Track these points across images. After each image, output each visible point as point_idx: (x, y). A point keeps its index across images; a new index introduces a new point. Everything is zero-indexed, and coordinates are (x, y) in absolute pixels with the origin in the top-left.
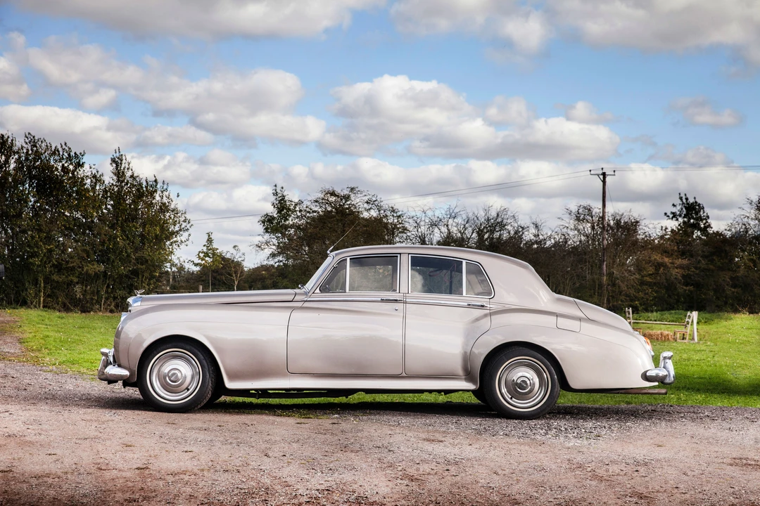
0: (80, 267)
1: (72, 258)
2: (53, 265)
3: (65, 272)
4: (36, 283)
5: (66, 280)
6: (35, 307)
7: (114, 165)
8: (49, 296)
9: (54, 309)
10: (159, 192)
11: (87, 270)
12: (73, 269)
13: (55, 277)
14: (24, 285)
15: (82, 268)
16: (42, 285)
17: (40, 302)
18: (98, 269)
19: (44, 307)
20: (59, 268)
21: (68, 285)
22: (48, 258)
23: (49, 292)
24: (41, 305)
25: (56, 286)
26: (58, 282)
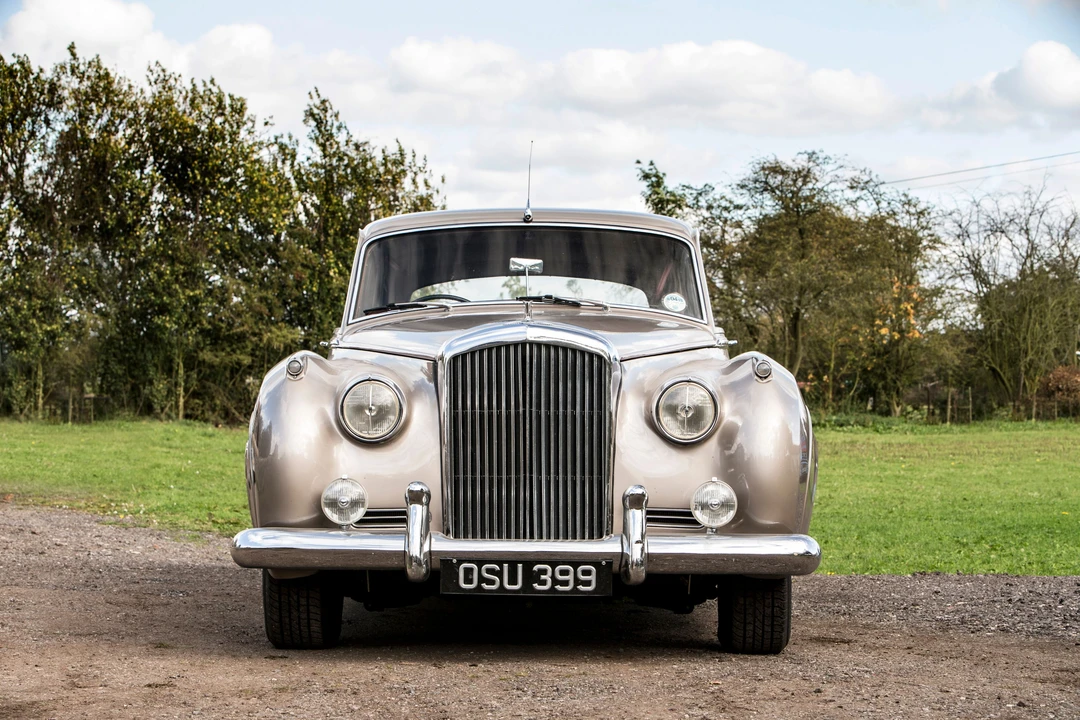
0: (254, 334)
1: (239, 315)
2: (202, 331)
3: (225, 344)
4: (169, 370)
5: (227, 360)
6: (169, 417)
7: (313, 123)
8: (195, 395)
9: (206, 421)
10: (410, 175)
11: (270, 340)
12: (242, 337)
13: (207, 355)
14: (145, 372)
15: (259, 335)
16: (181, 372)
17: (177, 407)
18: (290, 337)
19: (187, 416)
20: (214, 337)
21: (232, 372)
22: (191, 315)
23: (194, 385)
24: (181, 413)
25: (210, 373)
26: (211, 366)
